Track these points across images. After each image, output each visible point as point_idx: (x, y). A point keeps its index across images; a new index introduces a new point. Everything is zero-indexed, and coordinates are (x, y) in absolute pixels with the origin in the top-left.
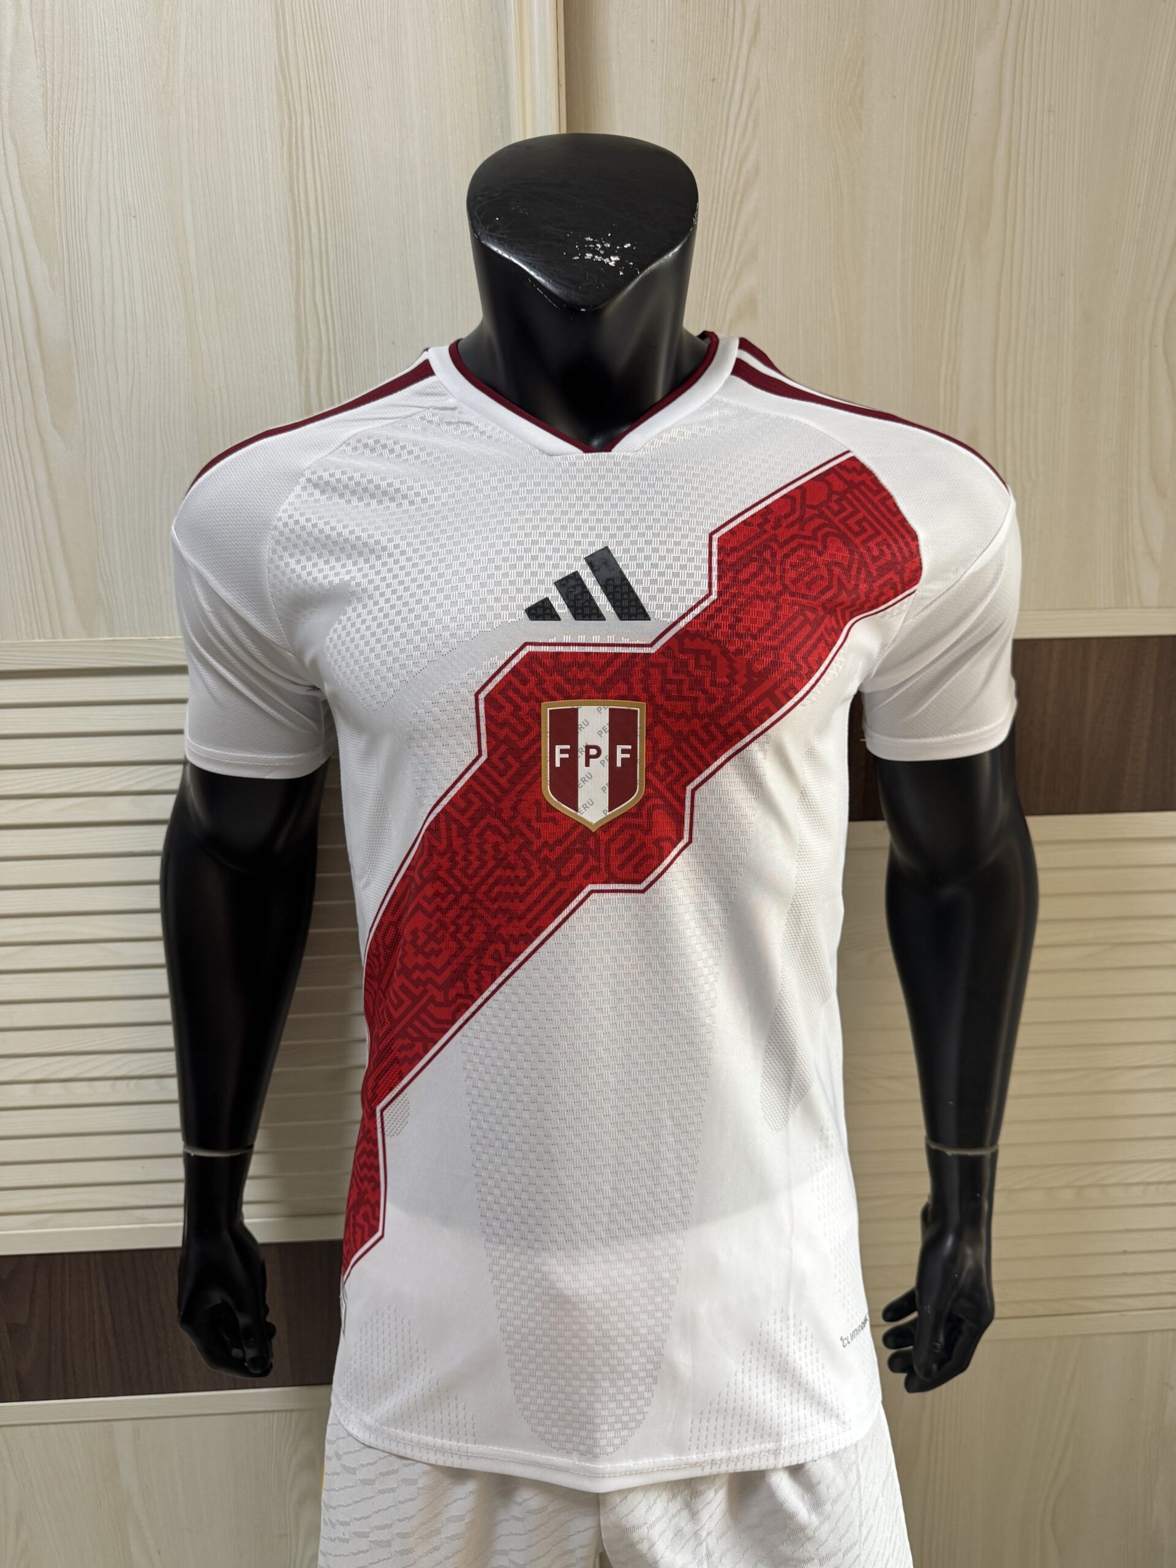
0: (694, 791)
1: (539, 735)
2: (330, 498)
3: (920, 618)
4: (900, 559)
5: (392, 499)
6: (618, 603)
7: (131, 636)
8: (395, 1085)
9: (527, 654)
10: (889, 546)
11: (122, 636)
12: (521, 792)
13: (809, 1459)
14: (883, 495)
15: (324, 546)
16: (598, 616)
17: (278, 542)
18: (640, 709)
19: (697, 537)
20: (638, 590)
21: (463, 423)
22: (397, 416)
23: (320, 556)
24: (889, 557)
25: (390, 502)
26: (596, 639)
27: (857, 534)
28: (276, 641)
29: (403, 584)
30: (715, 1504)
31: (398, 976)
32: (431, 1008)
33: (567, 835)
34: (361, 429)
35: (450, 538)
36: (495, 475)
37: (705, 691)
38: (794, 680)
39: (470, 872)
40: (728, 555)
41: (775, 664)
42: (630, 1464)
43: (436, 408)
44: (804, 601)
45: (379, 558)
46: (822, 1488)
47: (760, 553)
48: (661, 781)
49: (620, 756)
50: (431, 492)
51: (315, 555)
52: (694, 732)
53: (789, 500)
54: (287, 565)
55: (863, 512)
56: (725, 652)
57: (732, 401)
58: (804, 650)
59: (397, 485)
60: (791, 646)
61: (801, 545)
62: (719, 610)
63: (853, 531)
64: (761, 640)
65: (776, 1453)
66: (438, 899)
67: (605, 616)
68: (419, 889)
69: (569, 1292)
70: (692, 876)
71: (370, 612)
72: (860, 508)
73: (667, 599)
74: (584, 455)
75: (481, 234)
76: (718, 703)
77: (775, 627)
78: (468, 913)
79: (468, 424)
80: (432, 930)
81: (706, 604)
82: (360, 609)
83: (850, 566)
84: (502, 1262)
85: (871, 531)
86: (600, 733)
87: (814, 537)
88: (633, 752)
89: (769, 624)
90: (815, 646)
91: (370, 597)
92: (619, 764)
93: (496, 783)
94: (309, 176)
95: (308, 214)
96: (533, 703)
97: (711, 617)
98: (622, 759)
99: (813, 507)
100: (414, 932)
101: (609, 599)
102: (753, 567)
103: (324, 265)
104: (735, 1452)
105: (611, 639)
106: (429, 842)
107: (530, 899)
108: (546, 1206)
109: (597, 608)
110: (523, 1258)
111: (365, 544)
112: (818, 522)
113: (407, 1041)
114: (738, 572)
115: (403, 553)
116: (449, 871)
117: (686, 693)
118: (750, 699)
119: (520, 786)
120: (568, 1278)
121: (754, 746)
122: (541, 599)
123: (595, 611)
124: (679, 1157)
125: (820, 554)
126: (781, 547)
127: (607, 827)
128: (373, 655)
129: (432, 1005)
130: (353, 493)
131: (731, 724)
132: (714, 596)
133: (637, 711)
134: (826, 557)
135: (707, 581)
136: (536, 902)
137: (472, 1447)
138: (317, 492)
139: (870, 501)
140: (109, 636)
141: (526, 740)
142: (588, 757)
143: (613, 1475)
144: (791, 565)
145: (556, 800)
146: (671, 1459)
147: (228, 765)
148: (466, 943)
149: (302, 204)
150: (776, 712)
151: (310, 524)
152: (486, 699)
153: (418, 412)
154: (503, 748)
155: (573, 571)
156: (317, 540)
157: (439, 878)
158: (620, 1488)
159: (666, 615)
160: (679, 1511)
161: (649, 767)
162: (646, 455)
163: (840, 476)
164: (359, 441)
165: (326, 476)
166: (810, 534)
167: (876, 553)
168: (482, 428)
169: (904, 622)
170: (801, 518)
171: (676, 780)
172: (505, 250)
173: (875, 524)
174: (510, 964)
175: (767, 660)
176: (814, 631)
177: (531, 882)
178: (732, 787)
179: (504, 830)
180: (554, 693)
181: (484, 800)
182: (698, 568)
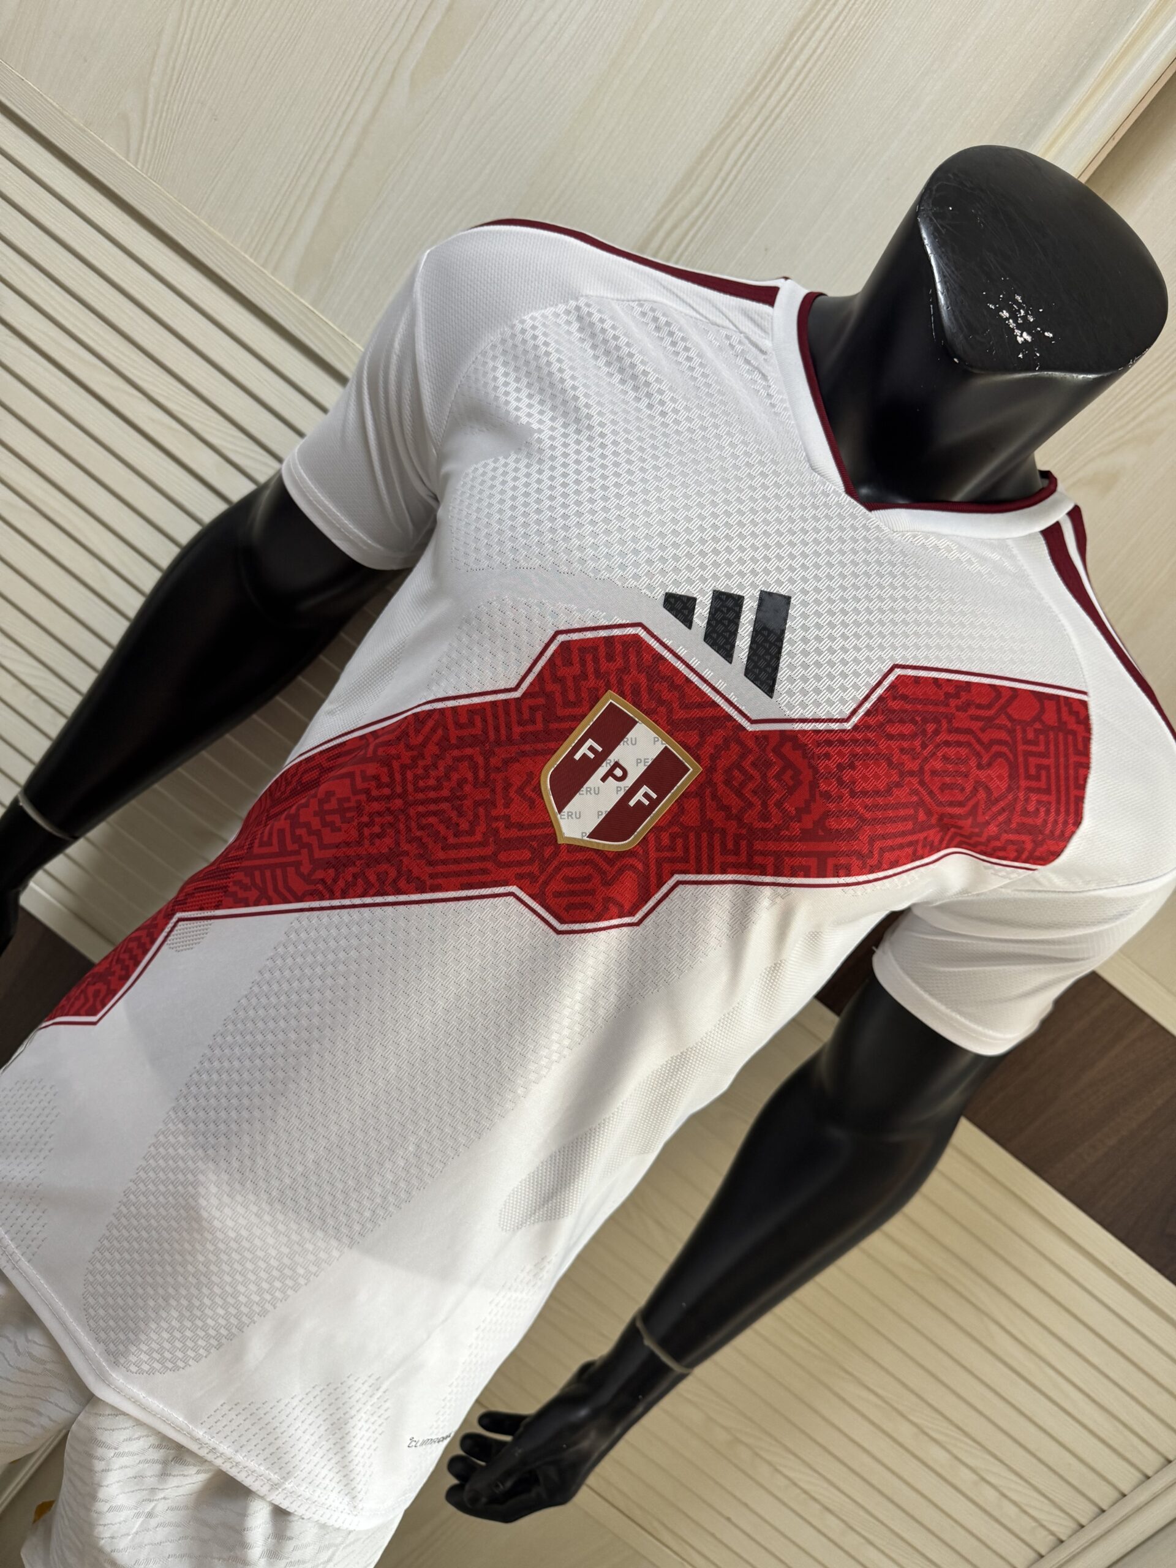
0: (679, 883)
1: (583, 716)
2: (582, 340)
3: (1018, 895)
4: (1047, 832)
6: (755, 658)
7: (330, 320)
8: (208, 909)
9: (634, 635)
10: (1048, 812)
11: (322, 312)
12: (524, 754)
13: (300, 1511)
14: (1083, 760)
16: (728, 654)
17: (503, 341)
18: (693, 770)
19: (880, 658)
20: (784, 659)
21: (760, 372)
22: (708, 316)
23: (529, 385)
24: (1039, 821)
25: (632, 389)
26: (707, 674)
27: (1028, 777)
28: (431, 428)
29: (579, 475)
30: (189, 1480)
31: (285, 819)
32: (291, 870)
33: (534, 826)
34: (665, 301)
35: (656, 468)
36: (746, 444)
37: (765, 805)
38: (855, 862)
39: (421, 783)
40: (895, 698)
41: (851, 834)
42: (141, 1395)
43: (747, 338)
44: (927, 799)
45: (578, 432)
46: (290, 1545)
47: (925, 721)
48: (658, 850)
49: (639, 796)
50: (675, 411)
51: (525, 381)
52: (723, 832)
54: (495, 369)
56: (814, 785)
57: (1019, 557)
58: (889, 842)
59: (651, 379)
60: (880, 830)
62: (842, 742)
63: (1027, 770)
64: (857, 803)
65: (275, 1486)
66: (373, 783)
67: (734, 660)
68: (364, 760)
69: (205, 1214)
70: (613, 954)
71: (528, 475)
72: (1052, 755)
73: (804, 692)
74: (844, 494)
75: (923, 210)
76: (769, 825)
77: (880, 801)
78: (389, 818)
79: (764, 377)
80: (346, 805)
81: (835, 726)
82: (522, 465)
83: (997, 800)
84: (172, 1139)
85: (1043, 784)
86: (638, 761)
87: (987, 747)
88: (654, 803)
89: (877, 792)
90: (901, 847)
91: (540, 461)
92: (632, 803)
93: (509, 727)
94: (819, 34)
96: (601, 683)
97: (829, 743)
98: (639, 801)
99: (1010, 718)
100: (329, 794)
101: (751, 648)
102: (908, 728)
103: (765, 128)
104: (239, 1458)
105: (721, 686)
106: (407, 727)
107: (453, 854)
108: (245, 1126)
109: (733, 646)
110: (191, 1151)
112: (1003, 735)
113: (247, 881)
114: (890, 721)
115: (603, 446)
116: (404, 768)
117: (747, 792)
118: (800, 846)
119: (527, 748)
120: (214, 1201)
121: (767, 891)
122: (690, 595)
123: (728, 647)
124: (395, 1184)
125: (980, 767)
126: (950, 732)
127: (574, 848)
128: (497, 516)
129: (293, 868)
132: (848, 726)
133: (688, 770)
134: (982, 775)
135: (854, 706)
136: (456, 861)
137: (24, 1263)
138: (576, 325)
139: (1066, 756)
140: (312, 304)
141: (568, 711)
142: (610, 773)
143: (119, 1391)
144: (943, 756)
145: (549, 787)
146: (180, 1419)
147: (310, 502)
148: (367, 843)
150: (813, 877)
151: (544, 349)
152: (563, 643)
153: (728, 328)
154: (541, 701)
155: (740, 593)
156: (539, 368)
157: (389, 765)
158: (116, 1406)
159: (790, 706)
160: (154, 1462)
161: (657, 829)
162: (900, 541)
163: (1059, 711)
164: (653, 310)
165: (596, 317)
166: (986, 740)
167: (1031, 808)
168: (773, 390)
169: (1001, 887)
170: (990, 719)
171: (672, 860)
172: (932, 243)
173: (1053, 781)
175: (847, 824)
176: (912, 832)
177: (466, 839)
178: (715, 908)
179: (482, 774)
180: (628, 692)
181: (485, 732)
182: (856, 687)
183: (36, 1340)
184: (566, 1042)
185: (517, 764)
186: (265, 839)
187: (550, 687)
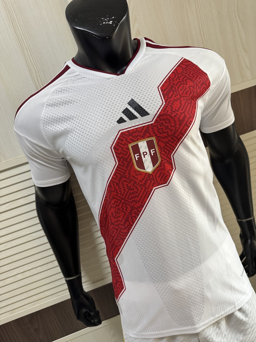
0: (173, 156)
1: (130, 153)
2: (54, 108)
3: (211, 95)
4: (205, 81)
5: (71, 103)
6: (140, 113)
8: (118, 252)
9: (121, 133)
10: (201, 79)
12: (130, 170)
13: (242, 306)
14: (195, 66)
15: (57, 121)
16: (136, 118)
17: (44, 123)
18: (154, 139)
19: (155, 89)
20: (144, 107)
22: (64, 81)
23: (56, 124)
26: (137, 124)
27: (193, 78)
28: (51, 149)
30: (223, 324)
33: (145, 177)
34: (56, 87)
36: (96, 88)
37: (169, 129)
38: (190, 119)
39: (122, 194)
40: (164, 91)
41: (185, 116)
42: (203, 323)
43: (74, 76)
44: (186, 98)
45: (73, 119)
46: (247, 311)
47: (172, 89)
48: (164, 156)
49: (152, 153)
52: (169, 140)
53: (174, 73)
54: (48, 129)
55: (192, 72)
56: (171, 117)
57: (149, 53)
58: (190, 111)
59: (71, 99)
60: (187, 111)
61: (181, 84)
62: (167, 107)
63: (192, 77)
64: (180, 111)
65: (235, 307)
66: (116, 203)
67: (138, 117)
68: (110, 202)
69: (178, 289)
70: (178, 177)
71: (75, 135)
72: (191, 71)
73: (152, 108)
74: (118, 76)
75: (73, 25)
76: (174, 131)
77: (182, 107)
78: (125, 204)
79: (84, 77)
80: (116, 211)
81: (163, 106)
82: (72, 134)
83: (194, 86)
84: (159, 287)
85: (196, 76)
86: (145, 148)
87: (183, 81)
88: (155, 150)
89: (180, 106)
90: (192, 109)
92: (152, 155)
93: (123, 169)
94: (19, 28)
95: (22, 38)
96: (126, 145)
97: (165, 109)
99: (180, 74)
100: (112, 213)
101: (138, 112)
102: (171, 93)
104: (226, 311)
105: (141, 123)
106: (110, 190)
107: (140, 196)
108: (166, 270)
109: (135, 116)
110: (164, 284)
111: (68, 117)
112: (182, 77)
113: (118, 241)
114: (168, 95)
115: (79, 116)
116: (117, 195)
117: (165, 131)
118: (181, 127)
119: (129, 168)
120: (176, 286)
121: (185, 139)
122: (120, 117)
124: (195, 247)
125: (186, 85)
126: (176, 86)
127: (154, 172)
128: (80, 146)
129: (122, 230)
130: (60, 104)
131: (178, 135)
132: (164, 103)
134: (188, 85)
135: (161, 100)
136: (142, 196)
137: (163, 332)
138: (50, 107)
139: (193, 68)
141: (127, 156)
142: (144, 155)
143: (200, 327)
144: (180, 90)
145: (140, 169)
146: (212, 318)
147: (47, 184)
148: (126, 212)
149: (20, 36)
151: (51, 116)
152: (114, 148)
153: (70, 79)
154: (122, 160)
155: (125, 108)
156: (54, 120)
157: (114, 198)
159: (154, 112)
160: (216, 328)
161: (160, 153)
162: (134, 72)
163: (183, 64)
164: (57, 91)
165: (51, 102)
166: (182, 81)
167: (199, 81)
168: (88, 77)
169: (208, 97)
170: (178, 77)
171: (168, 154)
172: (81, 28)
173: (196, 73)
174: (139, 214)
175: (183, 116)
176: (191, 105)
177: (139, 192)
178: (182, 152)
179: (128, 181)
180: (131, 141)
181: (120, 175)
182: (158, 97)
183: (179, 338)
184: (188, 197)
185: (131, 172)
186: (112, 232)
187: (120, 156)
